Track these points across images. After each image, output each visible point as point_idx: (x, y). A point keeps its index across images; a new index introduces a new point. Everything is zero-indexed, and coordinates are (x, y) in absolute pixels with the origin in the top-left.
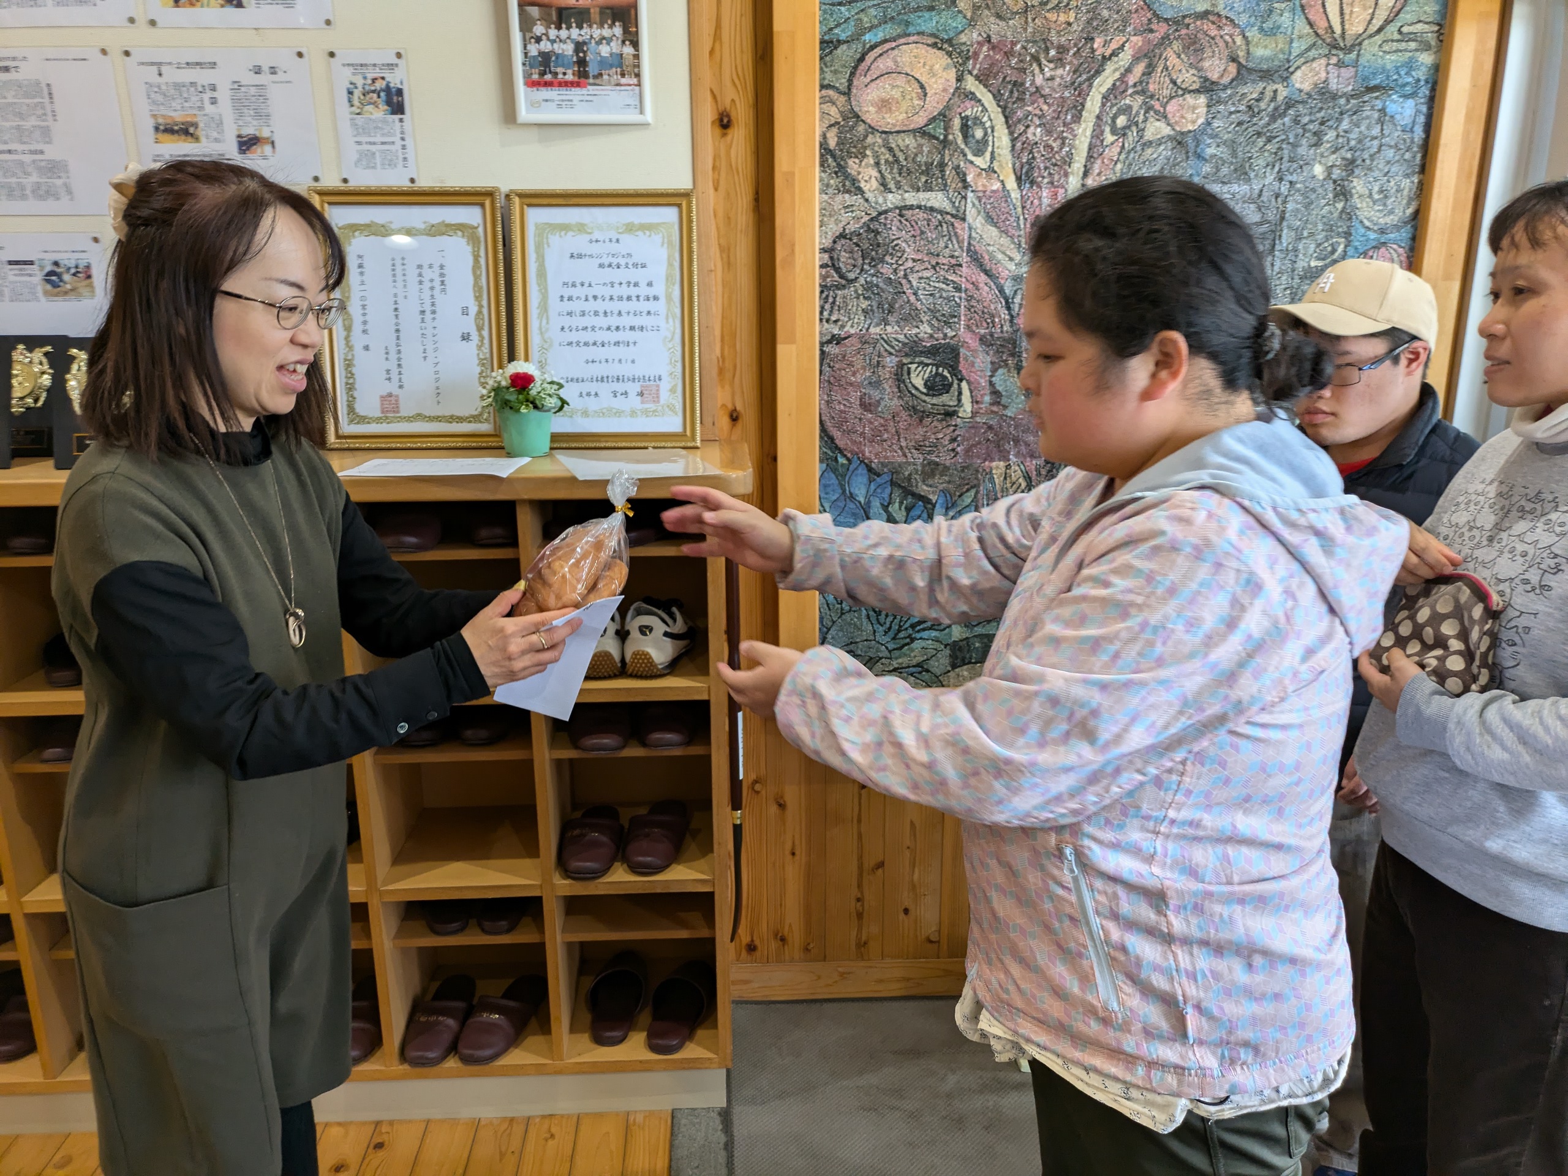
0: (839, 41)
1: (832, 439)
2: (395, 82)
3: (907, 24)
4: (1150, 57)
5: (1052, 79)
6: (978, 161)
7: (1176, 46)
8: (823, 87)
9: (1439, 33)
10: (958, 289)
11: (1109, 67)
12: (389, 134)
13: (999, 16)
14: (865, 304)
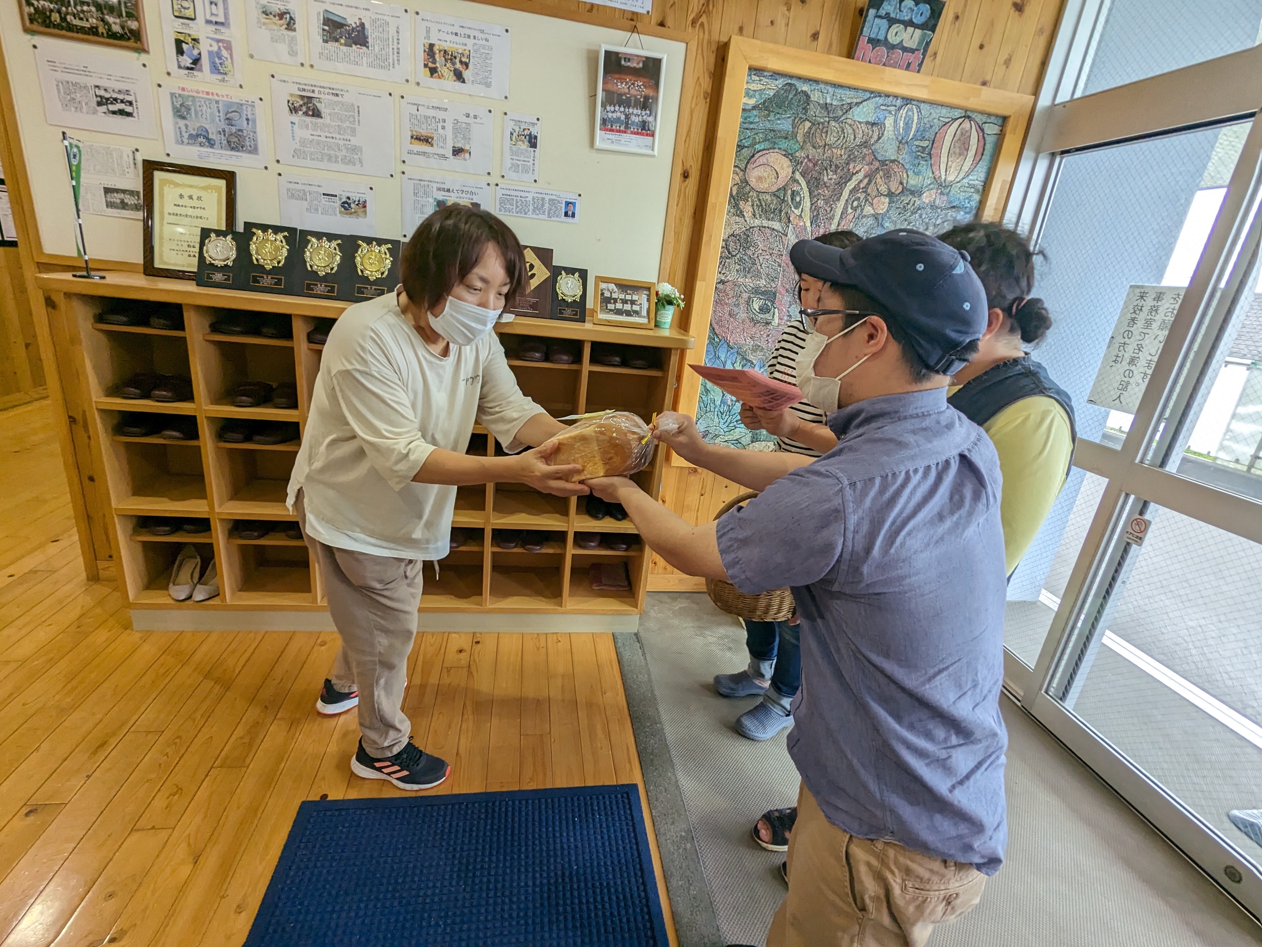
0: (744, 147)
1: (714, 329)
2: (534, 133)
3: (775, 143)
4: (870, 176)
5: (831, 179)
6: (796, 211)
7: (881, 173)
8: (735, 166)
9: (984, 186)
10: (780, 266)
11: (854, 178)
12: (527, 157)
13: (814, 147)
14: (738, 267)
